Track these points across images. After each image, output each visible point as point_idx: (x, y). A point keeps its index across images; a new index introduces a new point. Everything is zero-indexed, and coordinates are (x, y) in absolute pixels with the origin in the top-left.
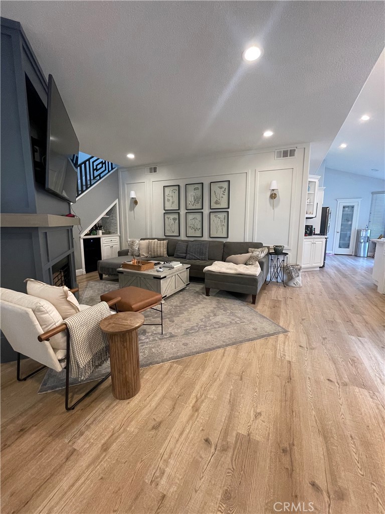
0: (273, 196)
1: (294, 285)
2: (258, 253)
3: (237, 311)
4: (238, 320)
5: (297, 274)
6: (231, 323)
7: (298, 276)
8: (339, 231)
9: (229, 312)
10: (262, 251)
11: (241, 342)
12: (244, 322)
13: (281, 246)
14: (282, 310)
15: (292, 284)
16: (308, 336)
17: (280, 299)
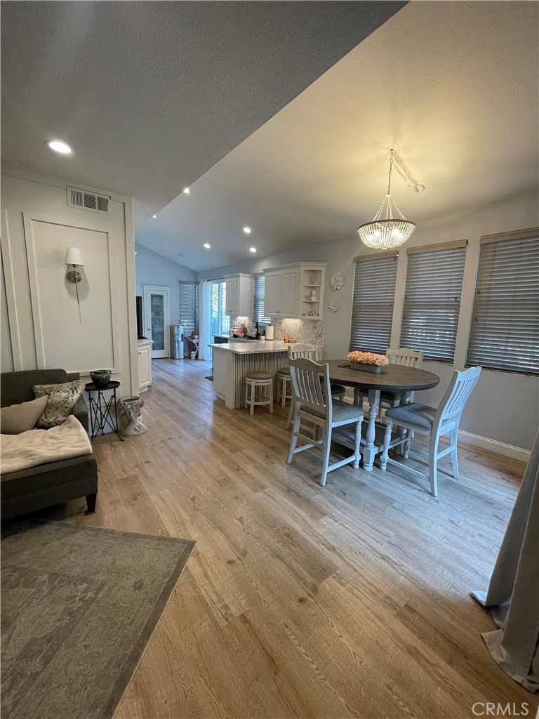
0: (73, 277)
1: (136, 433)
2: (64, 395)
3: (65, 562)
4: (86, 590)
5: (138, 414)
6: (70, 614)
7: (139, 415)
8: (151, 328)
9: (45, 577)
10: (74, 390)
11: (135, 658)
12: (103, 585)
13: (105, 372)
14: (153, 497)
15: (131, 431)
16: (222, 530)
17: (133, 473)
